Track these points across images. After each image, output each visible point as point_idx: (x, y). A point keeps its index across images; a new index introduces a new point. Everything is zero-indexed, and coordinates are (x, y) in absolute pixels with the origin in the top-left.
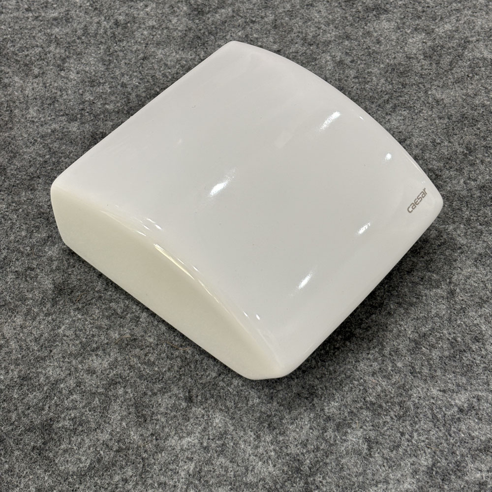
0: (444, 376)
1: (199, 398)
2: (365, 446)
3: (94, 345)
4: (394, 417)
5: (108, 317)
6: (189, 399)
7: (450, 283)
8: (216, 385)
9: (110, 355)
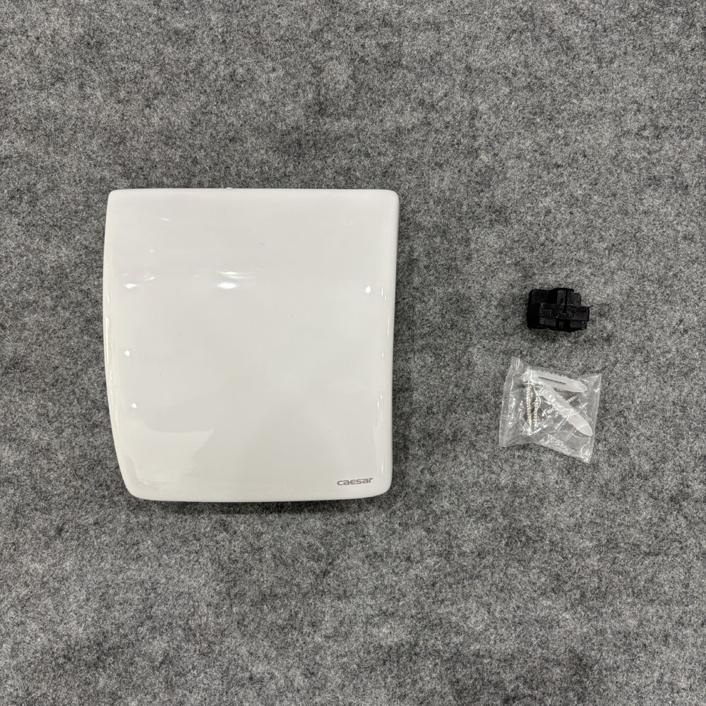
0: (263, 640)
1: (68, 534)
2: (160, 660)
3: (14, 436)
4: (198, 650)
5: (39, 415)
6: (60, 530)
7: (330, 564)
8: (87, 531)
9: (20, 453)
